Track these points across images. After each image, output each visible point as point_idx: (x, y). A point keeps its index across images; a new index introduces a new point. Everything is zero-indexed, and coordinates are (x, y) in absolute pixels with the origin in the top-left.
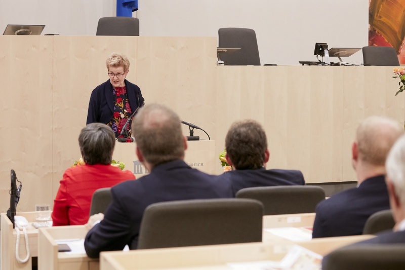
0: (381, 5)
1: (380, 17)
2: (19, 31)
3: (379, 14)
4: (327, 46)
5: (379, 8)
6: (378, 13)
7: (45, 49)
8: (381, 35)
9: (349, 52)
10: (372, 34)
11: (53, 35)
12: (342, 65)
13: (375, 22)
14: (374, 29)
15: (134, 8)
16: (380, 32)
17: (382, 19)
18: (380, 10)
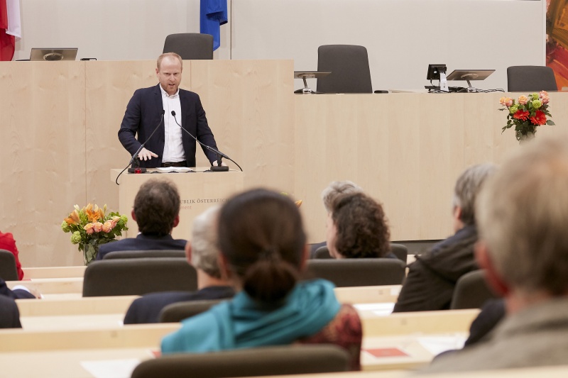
0: (564, 10)
1: (563, 25)
2: (47, 55)
3: (560, 22)
4: (446, 68)
5: (561, 12)
6: (559, 19)
7: (76, 77)
8: (563, 48)
9: (482, 75)
10: (550, 47)
11: (88, 59)
12: (471, 91)
13: (554, 32)
14: (553, 40)
15: (221, 21)
16: (562, 44)
17: (565, 28)
18: (563, 15)
